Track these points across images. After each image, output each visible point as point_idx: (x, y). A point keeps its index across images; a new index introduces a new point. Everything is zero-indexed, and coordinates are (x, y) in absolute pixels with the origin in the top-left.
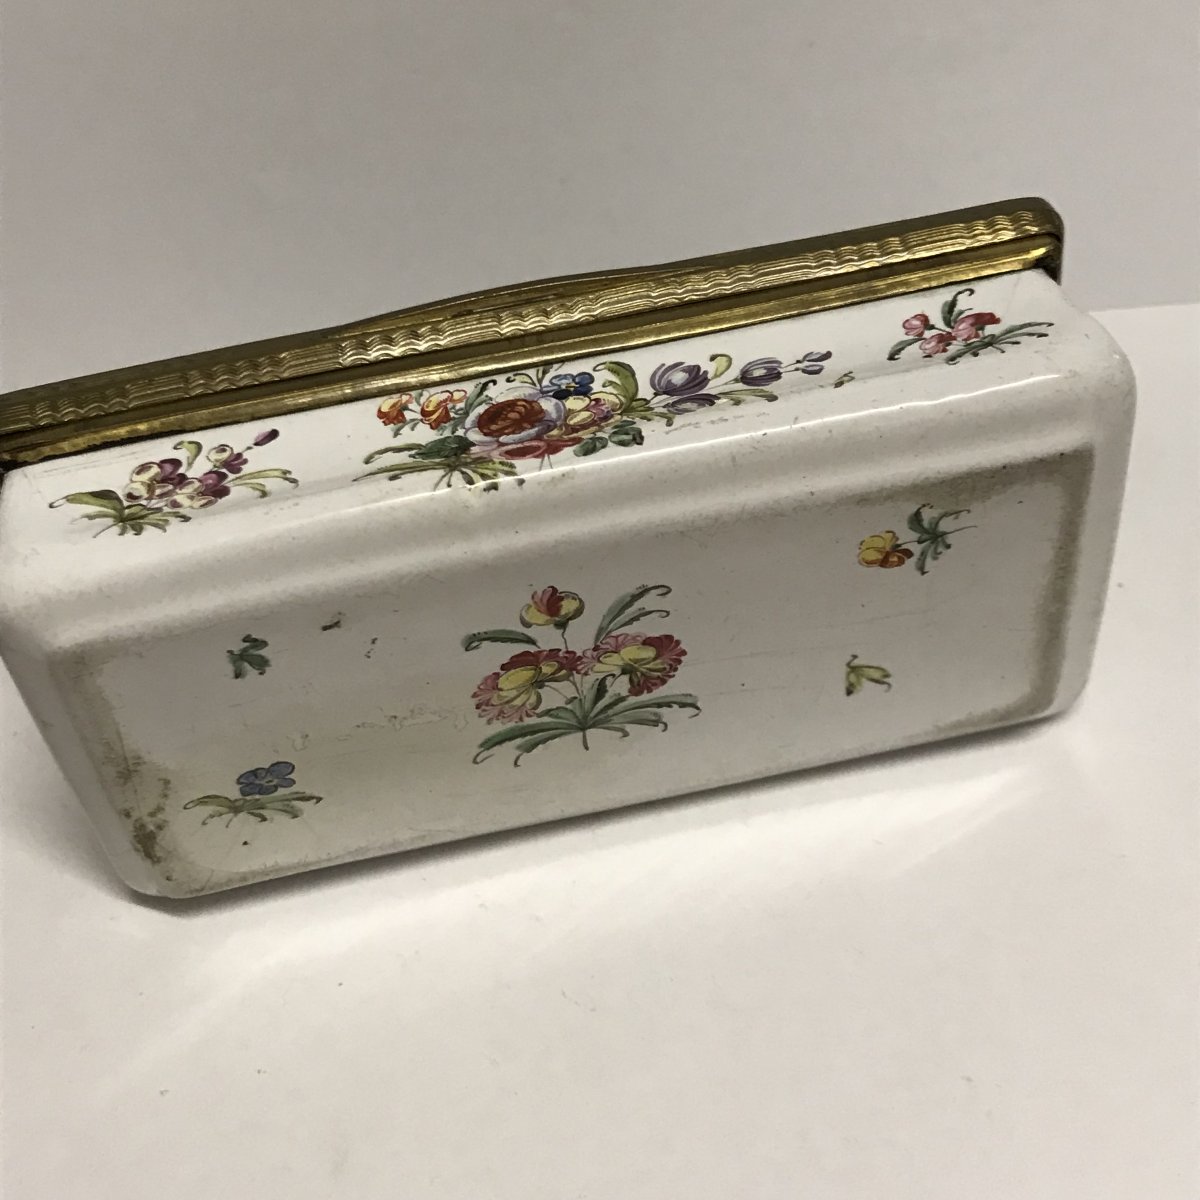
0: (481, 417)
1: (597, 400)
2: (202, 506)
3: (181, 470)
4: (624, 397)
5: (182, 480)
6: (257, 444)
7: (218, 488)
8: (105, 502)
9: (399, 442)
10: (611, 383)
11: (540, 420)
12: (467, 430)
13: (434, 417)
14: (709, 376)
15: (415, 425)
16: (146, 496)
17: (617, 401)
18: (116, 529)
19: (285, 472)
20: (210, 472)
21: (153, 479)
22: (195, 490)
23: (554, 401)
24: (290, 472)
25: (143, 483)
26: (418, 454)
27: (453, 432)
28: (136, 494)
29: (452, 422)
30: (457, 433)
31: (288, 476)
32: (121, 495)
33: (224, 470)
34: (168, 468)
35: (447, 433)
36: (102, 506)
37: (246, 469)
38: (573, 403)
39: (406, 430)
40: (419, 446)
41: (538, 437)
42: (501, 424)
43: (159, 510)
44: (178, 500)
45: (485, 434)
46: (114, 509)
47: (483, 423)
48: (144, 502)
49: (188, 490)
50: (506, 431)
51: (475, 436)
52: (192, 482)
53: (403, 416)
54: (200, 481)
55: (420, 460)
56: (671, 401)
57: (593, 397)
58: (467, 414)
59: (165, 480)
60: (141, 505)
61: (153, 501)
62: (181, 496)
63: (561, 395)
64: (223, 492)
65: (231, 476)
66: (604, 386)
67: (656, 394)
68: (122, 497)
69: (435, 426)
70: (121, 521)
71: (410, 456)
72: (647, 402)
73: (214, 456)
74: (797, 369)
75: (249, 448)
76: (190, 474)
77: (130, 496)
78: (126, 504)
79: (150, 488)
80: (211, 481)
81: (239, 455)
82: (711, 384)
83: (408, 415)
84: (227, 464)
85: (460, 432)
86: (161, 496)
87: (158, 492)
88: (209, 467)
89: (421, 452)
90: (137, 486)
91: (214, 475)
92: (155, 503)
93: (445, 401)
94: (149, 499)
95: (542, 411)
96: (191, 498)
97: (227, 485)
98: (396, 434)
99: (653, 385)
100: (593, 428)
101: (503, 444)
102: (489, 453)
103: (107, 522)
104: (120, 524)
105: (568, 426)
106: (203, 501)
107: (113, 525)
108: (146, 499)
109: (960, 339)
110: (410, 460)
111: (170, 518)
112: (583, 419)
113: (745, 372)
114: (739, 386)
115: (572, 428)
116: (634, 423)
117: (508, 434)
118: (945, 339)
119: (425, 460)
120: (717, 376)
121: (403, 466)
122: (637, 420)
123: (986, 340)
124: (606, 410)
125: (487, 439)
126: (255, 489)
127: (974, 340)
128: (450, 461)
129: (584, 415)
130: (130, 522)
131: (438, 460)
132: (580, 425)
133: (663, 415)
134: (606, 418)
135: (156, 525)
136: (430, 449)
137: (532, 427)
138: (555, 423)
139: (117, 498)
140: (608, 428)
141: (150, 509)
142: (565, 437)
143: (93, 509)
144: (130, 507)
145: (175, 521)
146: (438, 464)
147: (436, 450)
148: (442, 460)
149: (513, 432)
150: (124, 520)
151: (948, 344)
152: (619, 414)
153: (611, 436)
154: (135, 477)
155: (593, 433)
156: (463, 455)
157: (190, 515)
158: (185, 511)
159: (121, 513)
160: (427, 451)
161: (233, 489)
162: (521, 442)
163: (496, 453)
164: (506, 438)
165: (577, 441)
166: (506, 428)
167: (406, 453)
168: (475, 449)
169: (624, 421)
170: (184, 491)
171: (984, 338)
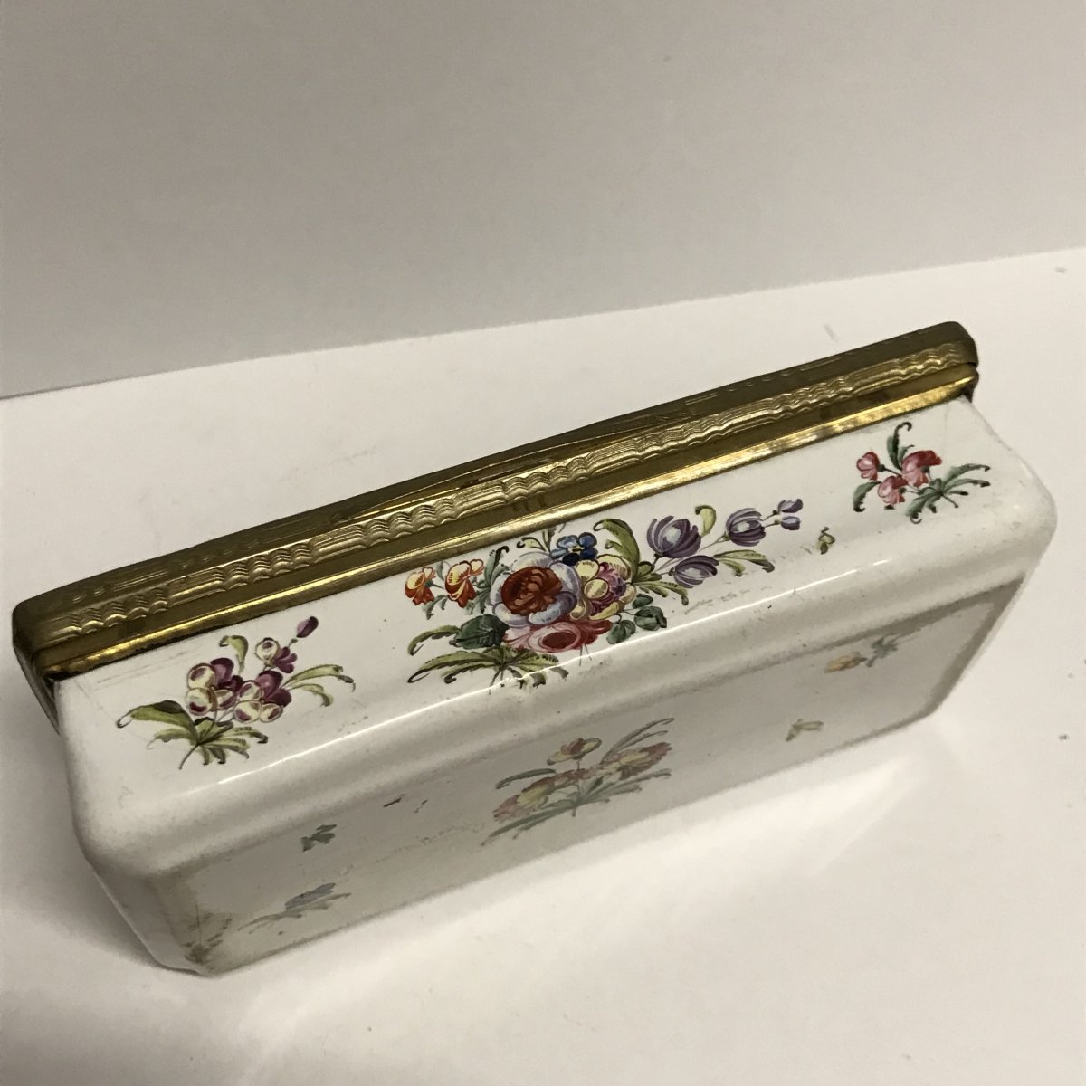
0: (503, 589)
1: (604, 564)
2: (270, 717)
3: (235, 672)
4: (629, 560)
5: (238, 685)
6: (300, 635)
7: (277, 692)
8: (171, 717)
9: (435, 625)
10: (613, 544)
11: (559, 592)
12: (494, 607)
13: (459, 592)
14: (700, 532)
15: (445, 601)
16: (209, 706)
17: (624, 566)
18: (197, 757)
19: (337, 669)
20: (264, 673)
21: (209, 684)
22: (256, 696)
23: (566, 567)
24: (341, 669)
25: (201, 690)
26: (459, 640)
27: (482, 611)
28: (199, 704)
29: (477, 598)
30: (486, 613)
31: (341, 673)
32: (184, 705)
33: (276, 669)
34: (221, 669)
35: (477, 613)
36: (169, 722)
37: (299, 666)
38: (585, 569)
39: (437, 609)
40: (455, 630)
41: (564, 618)
42: (524, 598)
43: (228, 725)
44: (244, 710)
45: (514, 612)
46: (184, 726)
47: (507, 598)
48: (210, 715)
49: (249, 696)
50: (532, 607)
51: (505, 615)
52: (249, 687)
53: (430, 593)
54: (257, 684)
55: (462, 649)
56: (673, 566)
57: (600, 560)
58: (489, 587)
59: (222, 685)
60: (207, 718)
61: (220, 713)
62: (245, 705)
63: (571, 560)
64: (284, 699)
65: (286, 677)
66: (607, 548)
67: (657, 556)
68: (187, 710)
69: (463, 602)
70: (197, 745)
71: (452, 643)
72: (651, 566)
73: (262, 653)
74: (776, 523)
75: (294, 641)
76: (245, 677)
77: (194, 707)
78: (194, 718)
79: (212, 698)
80: (267, 684)
81: (286, 650)
82: (705, 541)
83: (436, 592)
84: (277, 661)
85: (489, 610)
86: (226, 705)
87: (220, 700)
88: (260, 667)
89: (459, 637)
90: (196, 693)
91: (268, 676)
92: (222, 716)
93: (466, 573)
94: (214, 710)
95: (557, 580)
96: (256, 707)
97: (287, 688)
98: (429, 615)
99: (651, 545)
100: (614, 605)
101: (535, 627)
102: (527, 640)
103: (185, 744)
104: (199, 748)
105: (588, 600)
106: (269, 711)
107: (193, 750)
108: (211, 710)
109: (911, 483)
110: (453, 650)
111: (246, 737)
112: (599, 591)
113: (731, 526)
114: (730, 546)
115: (593, 604)
116: (651, 600)
117: (534, 612)
118: (898, 484)
119: (469, 651)
120: (707, 532)
121: (451, 660)
122: (651, 594)
123: (935, 487)
124: (617, 578)
125: (516, 618)
126: (315, 693)
127: (924, 486)
128: (493, 653)
129: (598, 584)
130: (208, 745)
131: (481, 650)
132: (600, 600)
133: (674, 588)
134: (620, 590)
135: (235, 749)
136: (467, 633)
137: (555, 601)
138: (574, 596)
139: (182, 711)
140: (629, 606)
141: (220, 724)
142: (592, 618)
143: (163, 727)
144: (198, 722)
145: (252, 741)
146: (483, 657)
147: (474, 635)
148: (485, 652)
149: (538, 609)
150: (200, 741)
151: (903, 491)
152: (631, 584)
153: (635, 619)
154: (191, 683)
155: (617, 614)
156: (503, 644)
157: (264, 732)
158: (256, 726)
159: (193, 732)
160: (466, 636)
161: (293, 693)
162: (551, 624)
163: (534, 642)
164: (535, 618)
165: (605, 625)
166: (530, 603)
167: (445, 640)
168: (510, 634)
169: (640, 596)
170: (245, 697)
171: (933, 483)
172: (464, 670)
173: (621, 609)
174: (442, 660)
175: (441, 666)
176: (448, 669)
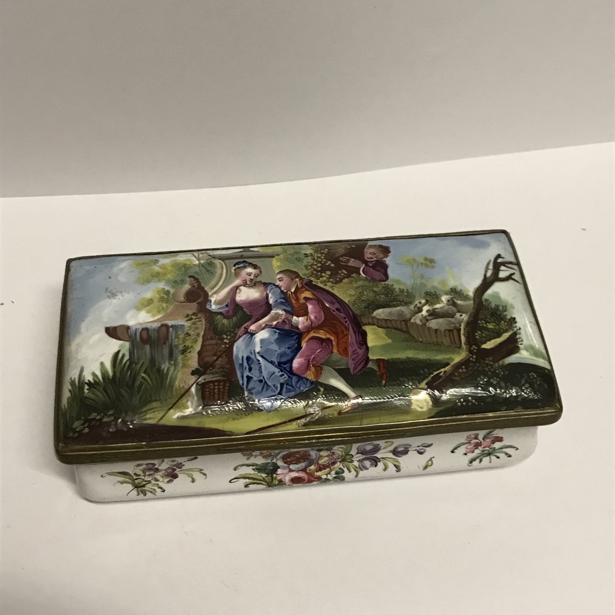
0: (284, 455)
1: (333, 453)
2: (168, 482)
3: (156, 467)
4: (345, 453)
5: (157, 470)
6: (188, 461)
7: (173, 474)
9: (249, 462)
11: (308, 459)
12: (277, 460)
14: (381, 448)
16: (142, 475)
17: (341, 454)
19: (201, 470)
21: (144, 469)
22: (164, 474)
24: (203, 470)
25: (140, 470)
26: (257, 469)
27: (272, 461)
30: (273, 461)
31: (202, 471)
32: (131, 473)
33: (175, 467)
35: (269, 461)
36: (124, 477)
37: (184, 468)
39: (252, 458)
40: (257, 465)
41: (304, 470)
42: (292, 459)
43: (149, 482)
45: (285, 463)
47: (284, 458)
48: (143, 478)
49: (161, 473)
50: (293, 462)
51: (280, 463)
52: (161, 471)
54: (165, 470)
55: (257, 473)
56: (361, 458)
58: (279, 454)
59: (150, 469)
61: (146, 477)
62: (158, 476)
63: (320, 450)
64: (175, 477)
65: (178, 470)
66: (338, 448)
67: (357, 453)
69: (265, 457)
70: (135, 488)
71: (253, 469)
72: (352, 456)
73: (170, 463)
74: (416, 450)
75: (185, 461)
76: (160, 468)
77: (135, 474)
78: (135, 478)
79: (144, 471)
80: (169, 471)
81: (181, 463)
82: (381, 451)
83: (254, 454)
84: (175, 465)
85: (274, 461)
86: (149, 475)
87: (147, 473)
88: (168, 466)
90: (138, 471)
91: (171, 469)
92: (147, 478)
94: (145, 476)
95: (310, 455)
96: (163, 477)
97: (177, 473)
98: (248, 459)
99: (358, 449)
100: (328, 470)
101: (291, 471)
102: (285, 476)
103: (130, 487)
104: (136, 489)
105: (318, 464)
106: (168, 479)
107: (133, 489)
108: (143, 476)
109: (482, 446)
110: (253, 472)
111: (156, 488)
112: (325, 462)
113: (396, 448)
114: (391, 455)
115: (320, 467)
116: (343, 472)
117: (293, 464)
118: (477, 445)
119: (259, 474)
120: (384, 448)
121: (250, 476)
122: (345, 469)
123: (491, 450)
124: (335, 458)
125: (286, 465)
126: (189, 476)
127: (487, 449)
128: (268, 479)
129: (326, 459)
130: (140, 489)
131: (264, 475)
132: (323, 465)
133: (356, 469)
134: (334, 463)
135: (151, 492)
136: (261, 467)
137: (304, 461)
138: (313, 461)
139: (131, 475)
140: (333, 472)
141: (146, 481)
142: (316, 473)
143: (121, 479)
144: (136, 479)
145: (159, 490)
146: (264, 480)
147: (264, 468)
148: (266, 477)
149: (296, 463)
150: (136, 487)
151: (477, 448)
152: (340, 462)
153: (333, 479)
154: (136, 468)
155: (327, 475)
156: (274, 475)
157: (164, 488)
158: (161, 484)
159: (135, 483)
160: (260, 469)
161: (180, 475)
162: (298, 471)
163: (287, 479)
164: (292, 467)
165: (319, 478)
166: (293, 461)
167: (251, 468)
168: (279, 471)
169: (340, 468)
170: (158, 474)
171: (491, 449)
172: (254, 483)
173: (329, 473)
174: (246, 476)
175: (245, 478)
176: (247, 480)
